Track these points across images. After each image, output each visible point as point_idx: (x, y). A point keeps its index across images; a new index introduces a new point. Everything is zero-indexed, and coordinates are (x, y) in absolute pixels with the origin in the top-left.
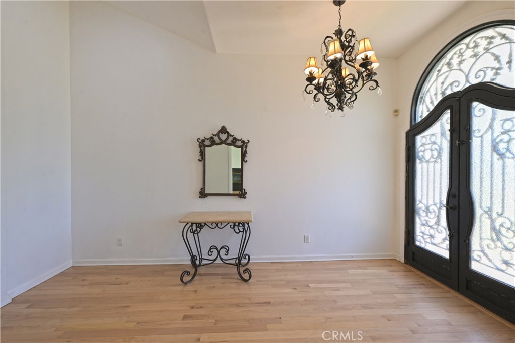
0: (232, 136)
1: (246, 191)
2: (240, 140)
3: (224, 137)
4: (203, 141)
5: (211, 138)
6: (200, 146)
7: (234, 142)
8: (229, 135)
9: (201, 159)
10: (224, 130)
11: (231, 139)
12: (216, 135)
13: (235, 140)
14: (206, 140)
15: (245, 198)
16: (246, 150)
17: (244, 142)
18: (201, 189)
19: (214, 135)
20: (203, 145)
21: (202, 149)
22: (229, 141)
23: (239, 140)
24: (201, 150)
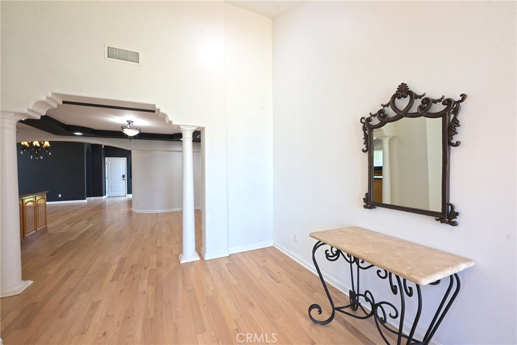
0: (420, 97)
1: (456, 210)
2: (439, 101)
3: (402, 103)
4: (369, 120)
5: (381, 112)
6: (364, 129)
7: (426, 108)
8: (413, 96)
9: (365, 149)
10: (403, 91)
11: (418, 102)
12: (387, 105)
13: (427, 102)
14: (373, 117)
15: (454, 224)
16: (455, 119)
17: (448, 102)
18: (367, 194)
19: (384, 106)
20: (368, 127)
21: (367, 132)
22: (414, 109)
23: (435, 101)
24: (365, 134)
